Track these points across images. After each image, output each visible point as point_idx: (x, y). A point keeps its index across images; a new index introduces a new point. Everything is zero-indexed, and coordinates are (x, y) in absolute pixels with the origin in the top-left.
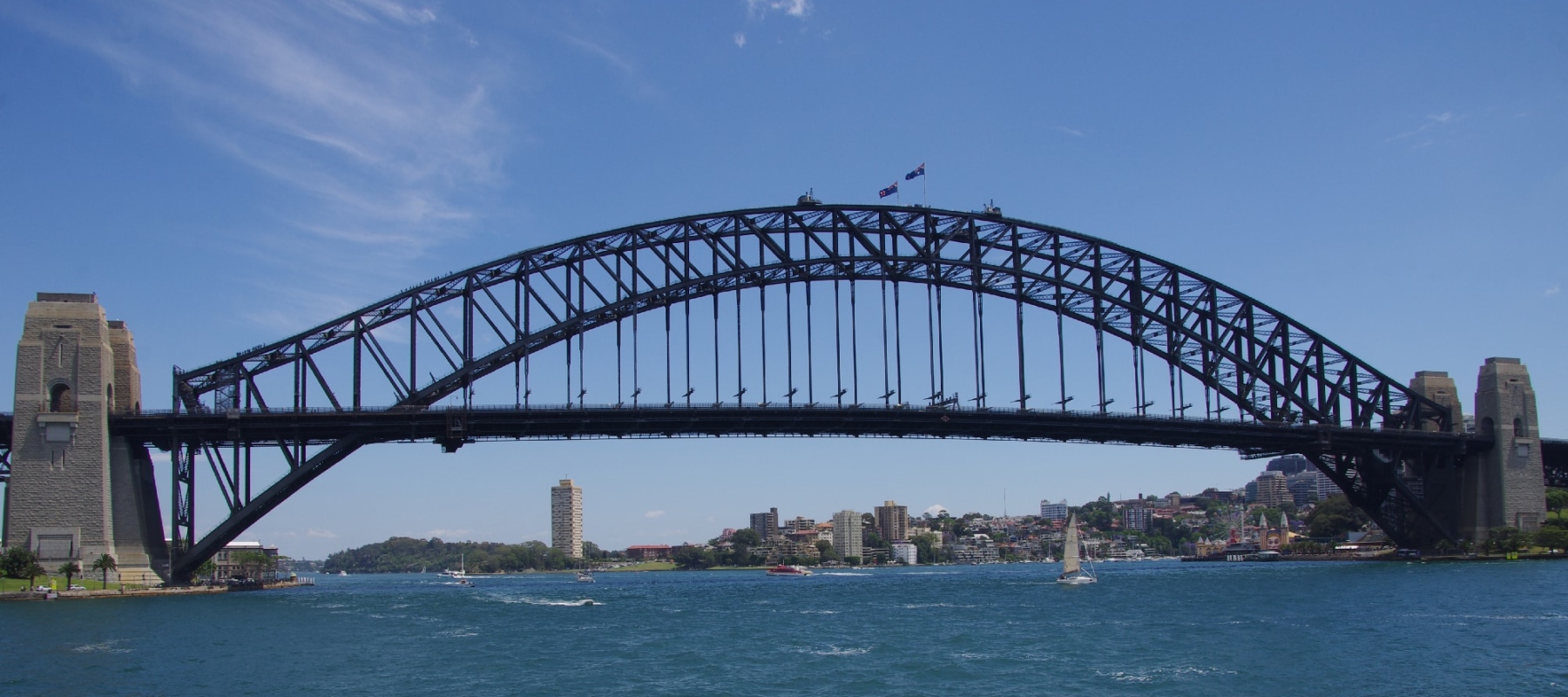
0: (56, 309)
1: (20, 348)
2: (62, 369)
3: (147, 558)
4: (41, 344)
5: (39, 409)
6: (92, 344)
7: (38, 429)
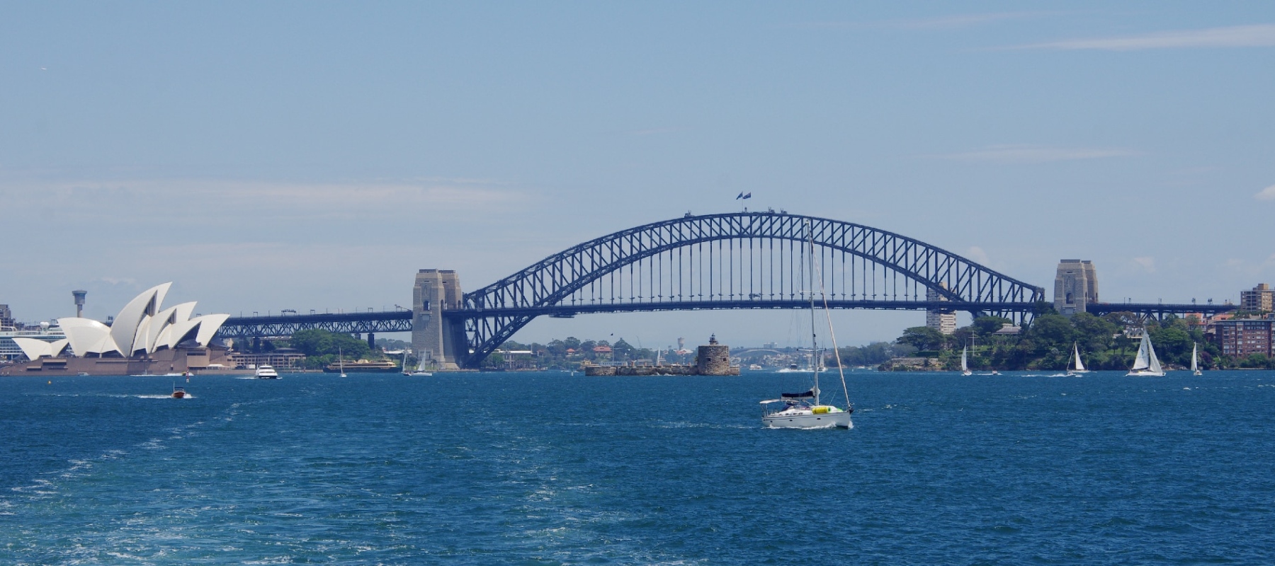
0: (424, 275)
1: (414, 289)
2: (427, 297)
3: (454, 360)
4: (420, 287)
5: (420, 309)
6: (435, 287)
7: (420, 317)
